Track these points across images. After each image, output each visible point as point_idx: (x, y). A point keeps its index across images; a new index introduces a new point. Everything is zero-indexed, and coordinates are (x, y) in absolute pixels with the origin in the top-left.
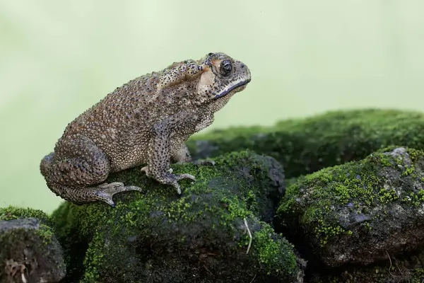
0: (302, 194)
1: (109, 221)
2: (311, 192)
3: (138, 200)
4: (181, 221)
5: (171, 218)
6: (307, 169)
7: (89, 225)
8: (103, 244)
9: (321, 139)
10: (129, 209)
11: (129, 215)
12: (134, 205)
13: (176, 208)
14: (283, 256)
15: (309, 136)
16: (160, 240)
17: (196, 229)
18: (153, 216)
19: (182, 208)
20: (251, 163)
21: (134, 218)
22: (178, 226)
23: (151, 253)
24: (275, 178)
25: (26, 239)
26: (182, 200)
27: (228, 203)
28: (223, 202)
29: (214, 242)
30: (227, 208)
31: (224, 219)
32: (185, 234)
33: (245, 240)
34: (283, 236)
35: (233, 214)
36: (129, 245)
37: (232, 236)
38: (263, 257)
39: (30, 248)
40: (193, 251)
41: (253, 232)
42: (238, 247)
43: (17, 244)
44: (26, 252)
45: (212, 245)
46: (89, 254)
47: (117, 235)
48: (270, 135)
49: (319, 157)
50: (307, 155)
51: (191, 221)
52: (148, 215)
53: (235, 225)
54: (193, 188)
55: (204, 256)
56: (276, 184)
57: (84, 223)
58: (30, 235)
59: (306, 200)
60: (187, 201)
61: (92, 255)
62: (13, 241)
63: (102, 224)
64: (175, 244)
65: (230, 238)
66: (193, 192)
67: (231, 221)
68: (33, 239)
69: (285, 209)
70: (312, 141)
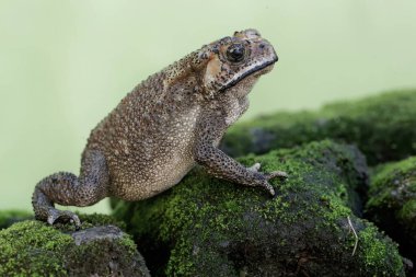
0: (397, 186)
1: (197, 226)
2: (408, 184)
3: (228, 200)
4: (280, 223)
5: (268, 219)
6: (379, 156)
7: (170, 230)
8: (191, 251)
9: (392, 123)
10: (218, 212)
11: (220, 218)
12: (224, 207)
13: (272, 208)
14: (389, 257)
15: (375, 120)
16: (256, 244)
17: (297, 231)
18: (246, 218)
19: (279, 208)
20: (336, 153)
21: (226, 221)
22: (276, 228)
23: (244, 259)
24: (360, 169)
25: (111, 250)
26: (278, 200)
27: (328, 200)
28: (323, 200)
29: (317, 244)
30: (328, 206)
31: (327, 219)
32: (286, 237)
33: (350, 241)
34: (385, 234)
35: (335, 212)
36: (221, 251)
37: (337, 238)
38: (369, 259)
39: (116, 260)
40: (293, 255)
41: (358, 231)
42: (344, 249)
43: (102, 256)
44: (111, 264)
45: (315, 247)
46: (173, 262)
47: (207, 241)
48: (332, 121)
49: (391, 143)
50: (377, 142)
51: (292, 223)
52: (242, 217)
53: (338, 225)
54: (289, 185)
55: (304, 260)
56: (362, 176)
57: (163, 228)
58: (115, 245)
59: (404, 193)
60: (284, 200)
61: (177, 264)
62: (97, 253)
63: (188, 228)
64: (274, 249)
65: (335, 240)
66: (290, 190)
67: (334, 221)
68: (118, 249)
69: (376, 203)
70: (381, 125)
